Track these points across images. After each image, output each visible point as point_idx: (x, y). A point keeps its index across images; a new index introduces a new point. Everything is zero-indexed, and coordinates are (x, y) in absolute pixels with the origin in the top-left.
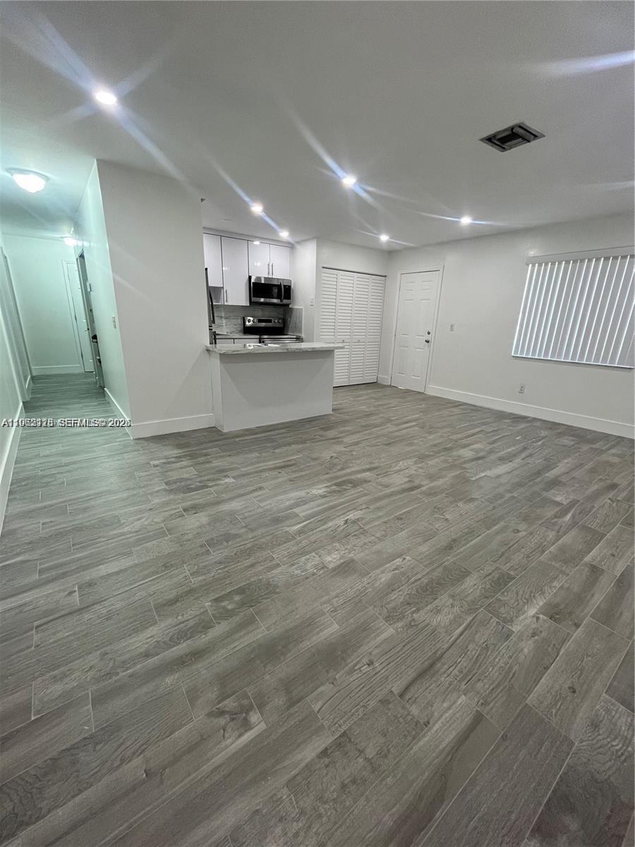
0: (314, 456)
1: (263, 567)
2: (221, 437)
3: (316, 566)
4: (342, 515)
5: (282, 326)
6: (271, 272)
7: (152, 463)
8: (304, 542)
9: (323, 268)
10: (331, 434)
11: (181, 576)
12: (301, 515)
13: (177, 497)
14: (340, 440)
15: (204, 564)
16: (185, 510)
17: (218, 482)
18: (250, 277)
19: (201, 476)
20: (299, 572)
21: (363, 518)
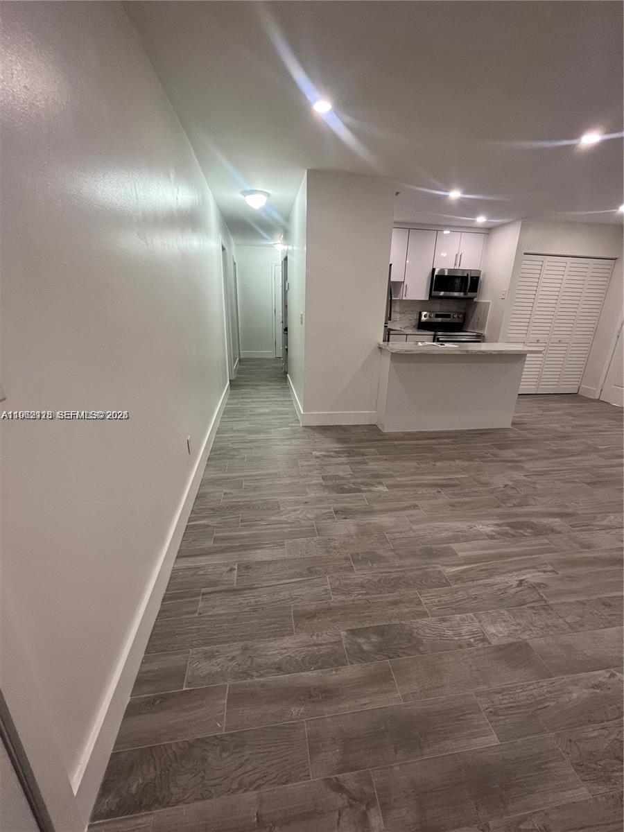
0: (483, 479)
1: (407, 610)
2: (380, 438)
3: (473, 634)
4: (515, 570)
5: (461, 322)
6: (458, 264)
7: (314, 453)
8: (461, 595)
9: (524, 253)
10: (507, 454)
11: (322, 589)
12: (460, 554)
13: (331, 495)
14: (520, 464)
15: (346, 582)
16: (336, 512)
17: (371, 488)
18: (434, 270)
19: (356, 478)
20: (451, 633)
21: (545, 586)
